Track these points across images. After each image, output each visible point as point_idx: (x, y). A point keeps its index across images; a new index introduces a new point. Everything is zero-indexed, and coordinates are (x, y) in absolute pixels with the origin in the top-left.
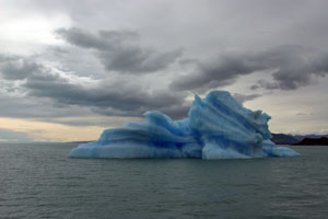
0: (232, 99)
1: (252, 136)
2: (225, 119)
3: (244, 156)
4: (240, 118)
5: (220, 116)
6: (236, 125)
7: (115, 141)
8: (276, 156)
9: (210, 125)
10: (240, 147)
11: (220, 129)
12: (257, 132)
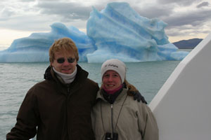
0: (130, 9)
1: (145, 42)
2: (121, 27)
3: (134, 60)
4: (135, 26)
5: (116, 24)
6: (130, 32)
7: (22, 49)
8: (174, 60)
9: (103, 33)
10: (133, 52)
11: (112, 36)
12: (153, 38)
